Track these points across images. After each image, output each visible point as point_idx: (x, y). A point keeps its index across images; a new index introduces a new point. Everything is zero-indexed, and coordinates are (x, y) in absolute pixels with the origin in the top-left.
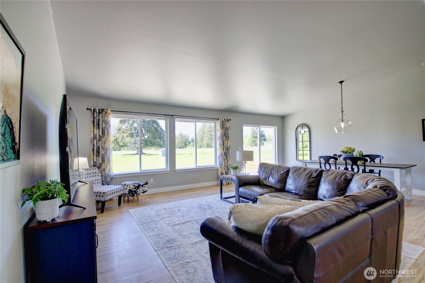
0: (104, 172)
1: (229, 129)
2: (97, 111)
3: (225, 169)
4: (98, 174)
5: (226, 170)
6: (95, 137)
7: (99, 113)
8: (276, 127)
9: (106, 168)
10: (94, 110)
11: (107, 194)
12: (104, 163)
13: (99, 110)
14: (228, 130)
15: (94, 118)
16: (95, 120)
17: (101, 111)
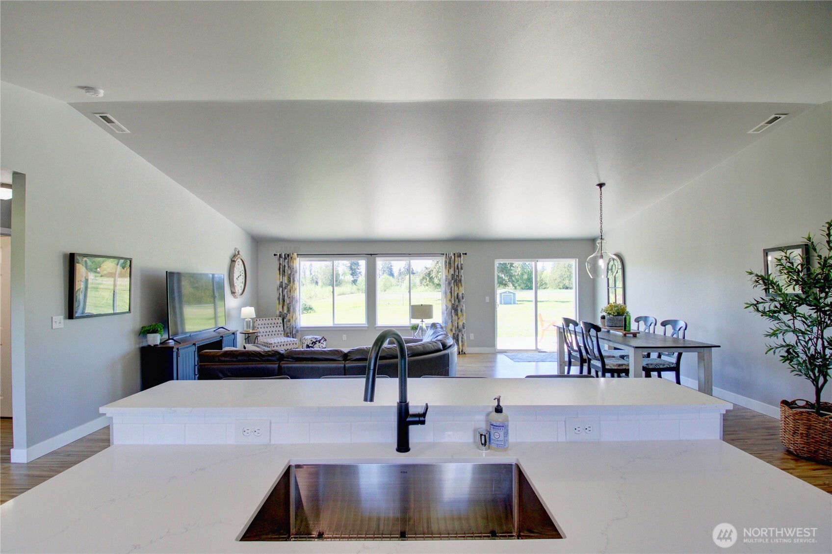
0: (288, 323)
1: (462, 269)
2: (283, 256)
3: (451, 330)
4: (280, 325)
5: (454, 332)
6: (281, 286)
7: (285, 258)
8: (577, 259)
9: (291, 319)
10: (280, 255)
11: (273, 345)
12: (289, 313)
13: (285, 255)
14: (460, 270)
15: (280, 264)
16: (281, 267)
17: (286, 256)
